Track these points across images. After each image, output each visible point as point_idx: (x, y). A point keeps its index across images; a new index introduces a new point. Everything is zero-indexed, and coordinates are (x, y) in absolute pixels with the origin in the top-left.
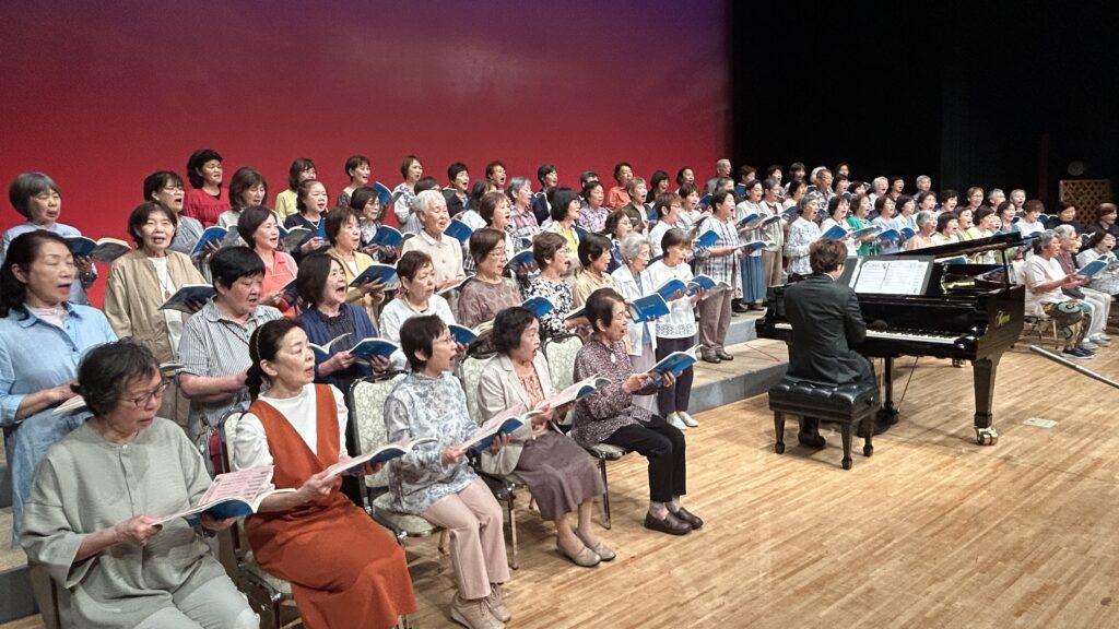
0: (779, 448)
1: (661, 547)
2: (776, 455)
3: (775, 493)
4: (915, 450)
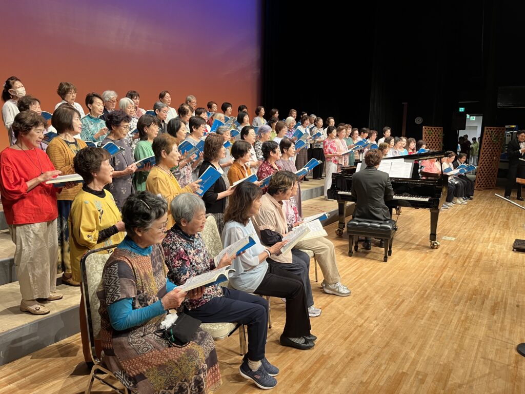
0: (350, 254)
1: (330, 303)
2: (349, 257)
3: (363, 274)
4: (407, 252)
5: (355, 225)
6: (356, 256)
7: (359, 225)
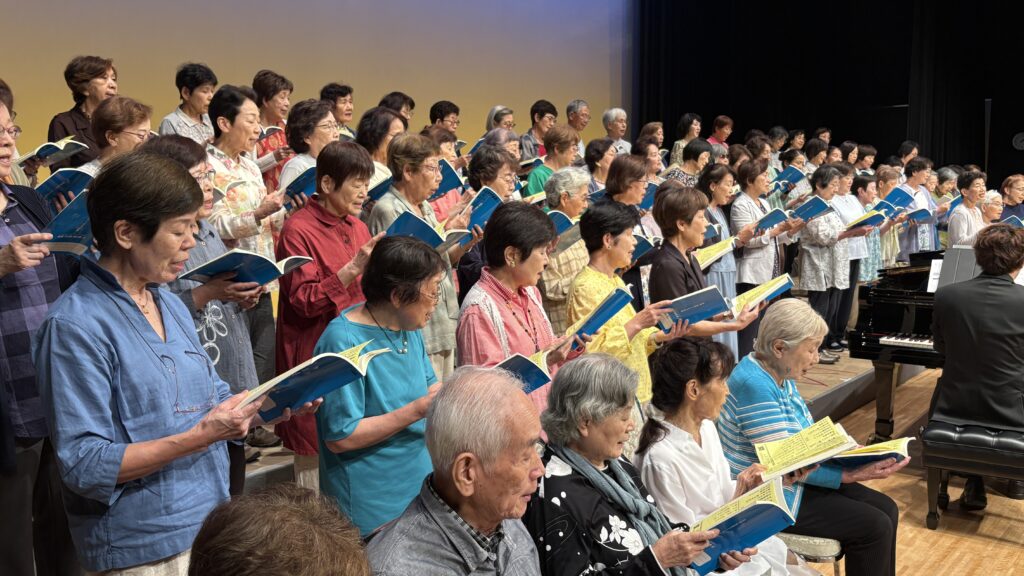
0: (932, 523)
2: (928, 531)
5: (949, 439)
6: (951, 528)
7: (961, 440)
